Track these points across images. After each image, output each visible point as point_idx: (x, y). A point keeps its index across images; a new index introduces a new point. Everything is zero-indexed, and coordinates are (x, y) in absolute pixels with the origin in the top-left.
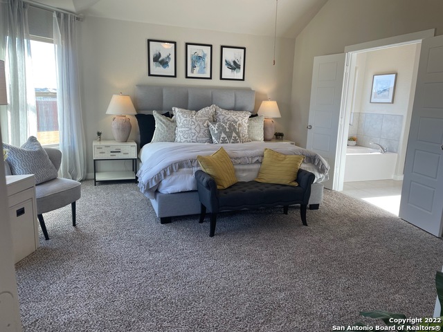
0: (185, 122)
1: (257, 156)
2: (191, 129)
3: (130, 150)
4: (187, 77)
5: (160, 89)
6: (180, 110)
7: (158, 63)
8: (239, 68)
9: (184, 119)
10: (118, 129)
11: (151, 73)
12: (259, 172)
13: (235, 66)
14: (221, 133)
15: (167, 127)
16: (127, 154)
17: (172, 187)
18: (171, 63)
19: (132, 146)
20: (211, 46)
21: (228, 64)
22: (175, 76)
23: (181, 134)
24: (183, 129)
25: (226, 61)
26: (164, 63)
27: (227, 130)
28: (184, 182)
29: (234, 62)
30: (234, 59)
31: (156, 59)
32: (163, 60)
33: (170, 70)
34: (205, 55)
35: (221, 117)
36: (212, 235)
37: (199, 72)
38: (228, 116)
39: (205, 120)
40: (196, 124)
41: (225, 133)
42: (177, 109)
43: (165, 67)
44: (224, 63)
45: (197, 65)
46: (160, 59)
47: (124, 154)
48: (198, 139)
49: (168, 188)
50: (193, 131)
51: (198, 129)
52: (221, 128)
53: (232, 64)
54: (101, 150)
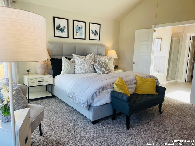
0: (81, 62)
1: (134, 80)
2: (85, 66)
3: (48, 79)
4: (74, 38)
5: (62, 44)
6: (77, 56)
7: (59, 30)
8: (98, 34)
9: (81, 61)
10: (41, 67)
11: (55, 36)
12: (136, 88)
13: (96, 33)
14: (102, 68)
15: (70, 65)
16: (48, 82)
17: (99, 102)
18: (66, 30)
19: (50, 77)
20: (85, 22)
21: (93, 32)
22: (68, 38)
23: (79, 69)
24: (80, 66)
25: (92, 30)
26: (62, 30)
27: (104, 66)
28: (105, 98)
29: (96, 31)
30: (95, 30)
31: (58, 28)
32: (61, 29)
33: (65, 34)
34: (82, 27)
35: (98, 59)
36: (128, 128)
37: (79, 36)
38: (101, 59)
39: (91, 61)
40: (87, 63)
41: (104, 67)
42: (75, 56)
43: (63, 33)
44: (91, 31)
45: (79, 32)
46: (60, 28)
47: (46, 82)
48: (88, 71)
49: (97, 103)
50: (86, 67)
51: (88, 66)
52: (101, 65)
53: (95, 32)
54: (32, 81)
